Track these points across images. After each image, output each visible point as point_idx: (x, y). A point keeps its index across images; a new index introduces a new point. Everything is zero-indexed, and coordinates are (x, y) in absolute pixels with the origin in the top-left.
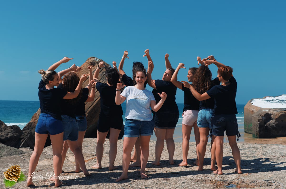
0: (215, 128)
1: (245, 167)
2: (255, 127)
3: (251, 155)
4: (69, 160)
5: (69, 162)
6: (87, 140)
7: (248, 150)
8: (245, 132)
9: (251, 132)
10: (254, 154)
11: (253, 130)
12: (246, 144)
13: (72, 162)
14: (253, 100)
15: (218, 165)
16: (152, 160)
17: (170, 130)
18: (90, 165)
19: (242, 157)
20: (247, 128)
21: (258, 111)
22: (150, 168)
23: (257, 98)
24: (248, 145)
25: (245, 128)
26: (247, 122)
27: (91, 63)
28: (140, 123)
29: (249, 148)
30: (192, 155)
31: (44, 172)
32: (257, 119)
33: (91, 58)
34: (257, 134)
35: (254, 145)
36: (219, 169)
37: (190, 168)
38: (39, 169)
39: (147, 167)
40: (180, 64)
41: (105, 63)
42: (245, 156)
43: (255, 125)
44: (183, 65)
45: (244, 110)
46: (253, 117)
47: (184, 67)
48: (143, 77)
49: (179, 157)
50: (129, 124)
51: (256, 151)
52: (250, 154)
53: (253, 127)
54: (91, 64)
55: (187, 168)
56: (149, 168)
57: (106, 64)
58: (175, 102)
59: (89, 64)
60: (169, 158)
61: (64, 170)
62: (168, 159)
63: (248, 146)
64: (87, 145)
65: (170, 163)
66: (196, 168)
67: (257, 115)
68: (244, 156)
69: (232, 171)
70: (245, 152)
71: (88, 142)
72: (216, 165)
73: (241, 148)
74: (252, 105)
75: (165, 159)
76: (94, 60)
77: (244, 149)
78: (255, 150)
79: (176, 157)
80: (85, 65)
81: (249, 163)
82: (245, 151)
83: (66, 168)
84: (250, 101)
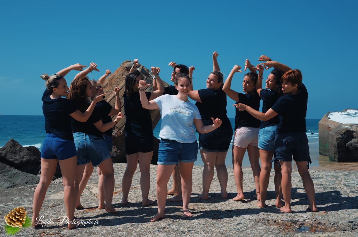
0: (281, 151)
1: (321, 202)
2: (333, 148)
3: (329, 186)
4: (92, 193)
5: (92, 194)
6: (118, 166)
7: (325, 179)
8: (320, 154)
9: (327, 154)
10: (333, 185)
11: (330, 151)
12: (322, 171)
13: (96, 195)
14: (330, 113)
15: (285, 200)
16: (199, 193)
17: (220, 154)
18: (119, 199)
19: (318, 189)
20: (323, 148)
21: (336, 127)
22: (196, 203)
23: (335, 112)
24: (325, 172)
25: (320, 149)
26: (322, 141)
27: (126, 68)
28: (180, 145)
29: (326, 176)
30: (252, 185)
31: (58, 208)
32: (336, 138)
33: (126, 62)
34: (335, 156)
35: (333, 173)
36: (287, 205)
37: (248, 203)
38: (53, 204)
39: (192, 202)
40: (236, 67)
41: (144, 68)
42: (322, 188)
43: (333, 144)
44: (239, 68)
45: (319, 126)
46: (330, 134)
47: (240, 71)
48: (188, 84)
49: (234, 188)
50: (165, 146)
51: (335, 181)
52: (327, 184)
53: (329, 147)
54: (126, 70)
55: (245, 204)
56: (194, 203)
57: (145, 70)
58: (226, 115)
59: (124, 69)
60: (220, 189)
61: (84, 205)
62: (220, 192)
63: (325, 174)
64: (117, 172)
65: (223, 197)
66: (256, 204)
67: (335, 133)
68: (320, 188)
69: (304, 208)
70: (320, 182)
71: (118, 168)
72: (283, 201)
73: (316, 177)
74: (329, 119)
75: (216, 191)
76: (130, 65)
77: (320, 177)
78: (334, 179)
79: (230, 188)
80: (119, 70)
81: (326, 197)
82: (321, 180)
83: (87, 203)
84: (326, 114)
